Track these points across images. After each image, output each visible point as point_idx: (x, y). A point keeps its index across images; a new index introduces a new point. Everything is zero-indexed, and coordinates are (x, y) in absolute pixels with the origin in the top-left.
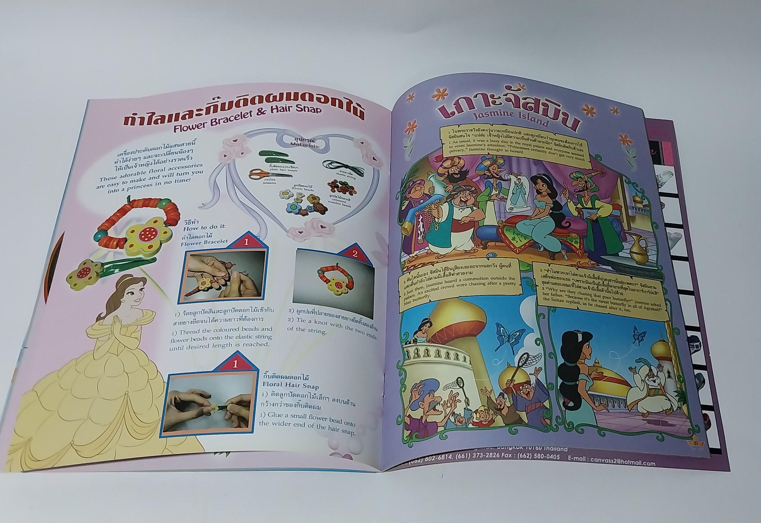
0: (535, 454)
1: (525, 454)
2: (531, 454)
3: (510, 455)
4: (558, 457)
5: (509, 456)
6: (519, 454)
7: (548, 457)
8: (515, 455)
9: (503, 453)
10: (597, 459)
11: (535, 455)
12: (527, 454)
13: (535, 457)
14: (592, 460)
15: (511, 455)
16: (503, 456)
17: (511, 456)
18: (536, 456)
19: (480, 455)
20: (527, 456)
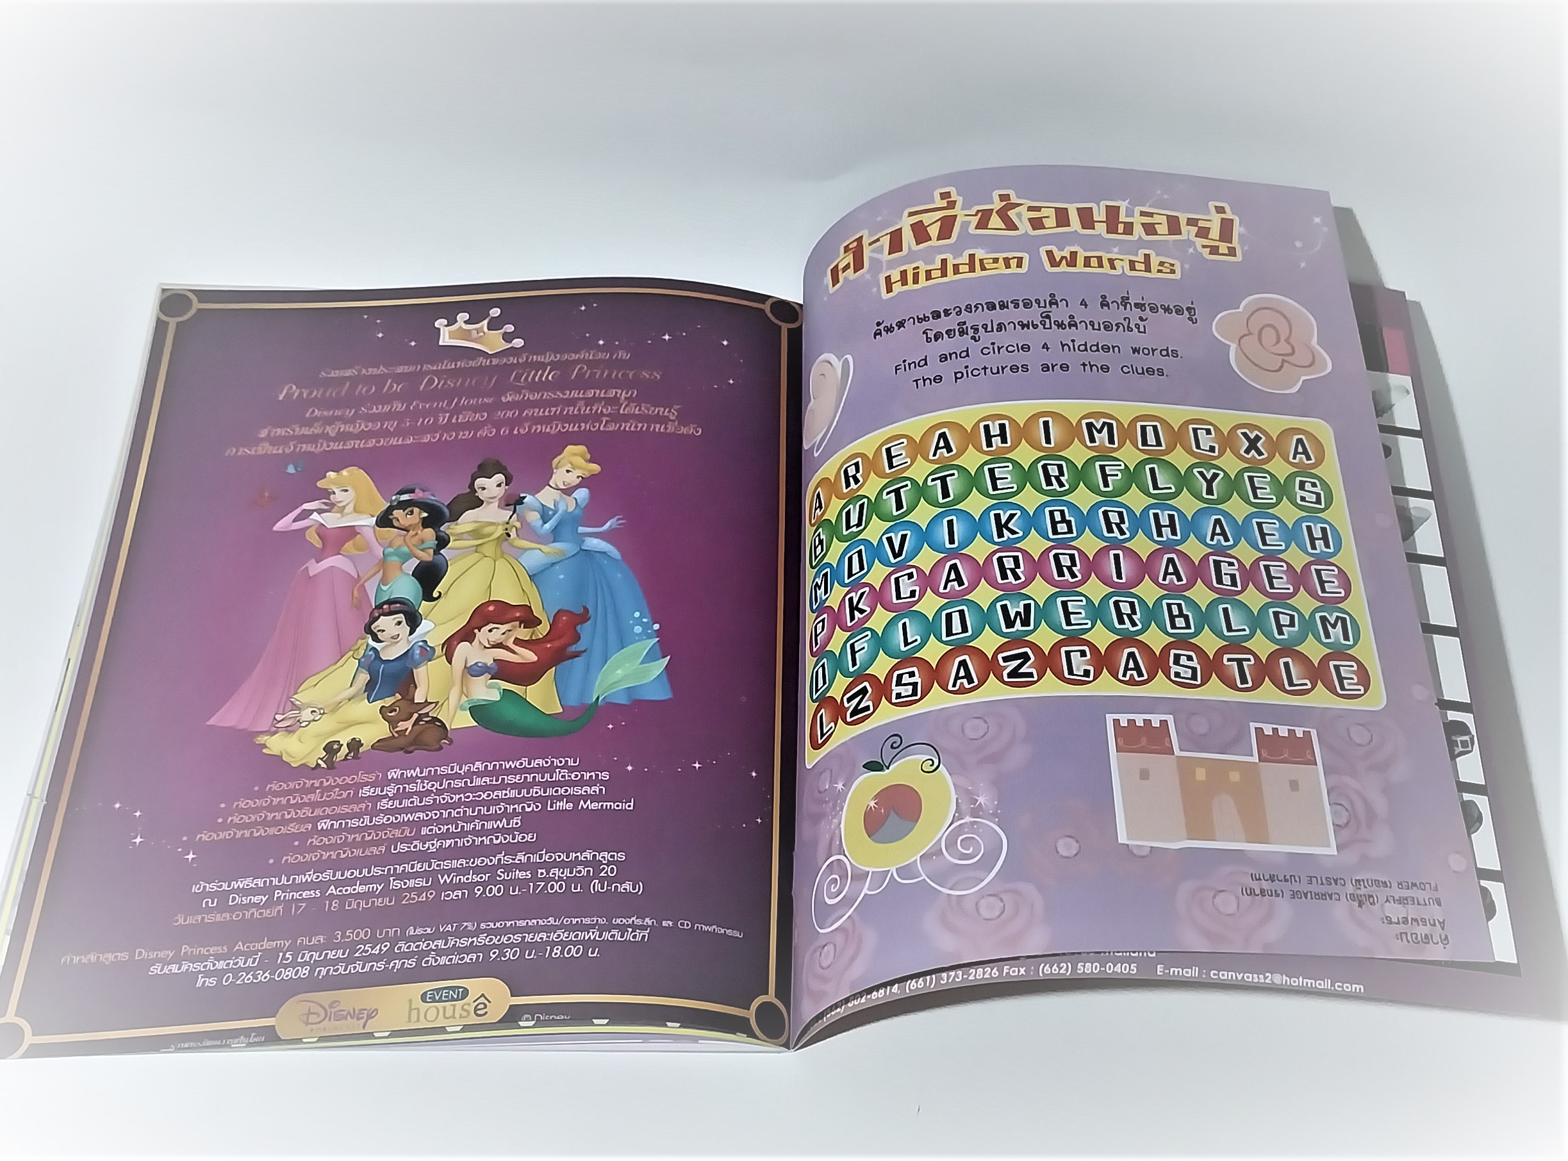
0: (1080, 964)
1: (1056, 965)
2: (1069, 964)
3: (1022, 971)
4: (1132, 968)
5: (1019, 971)
6: (1043, 965)
7: (1110, 969)
8: (1033, 968)
9: (1005, 967)
10: (1226, 973)
11: (1079, 967)
12: (1061, 965)
13: (1080, 970)
14: (1214, 974)
15: (1024, 968)
16: (1007, 973)
17: (1025, 971)
18: (1082, 968)
19: (956, 976)
20: (1060, 969)
